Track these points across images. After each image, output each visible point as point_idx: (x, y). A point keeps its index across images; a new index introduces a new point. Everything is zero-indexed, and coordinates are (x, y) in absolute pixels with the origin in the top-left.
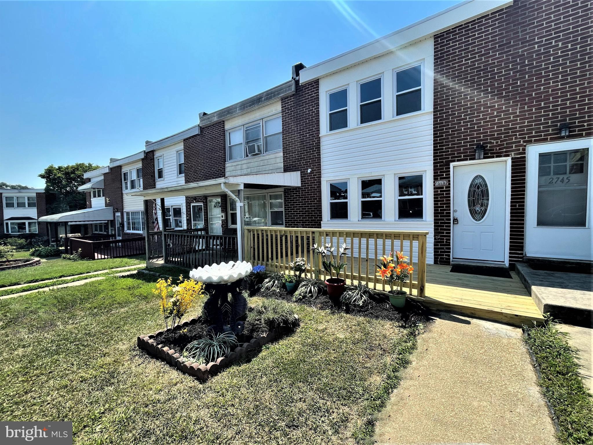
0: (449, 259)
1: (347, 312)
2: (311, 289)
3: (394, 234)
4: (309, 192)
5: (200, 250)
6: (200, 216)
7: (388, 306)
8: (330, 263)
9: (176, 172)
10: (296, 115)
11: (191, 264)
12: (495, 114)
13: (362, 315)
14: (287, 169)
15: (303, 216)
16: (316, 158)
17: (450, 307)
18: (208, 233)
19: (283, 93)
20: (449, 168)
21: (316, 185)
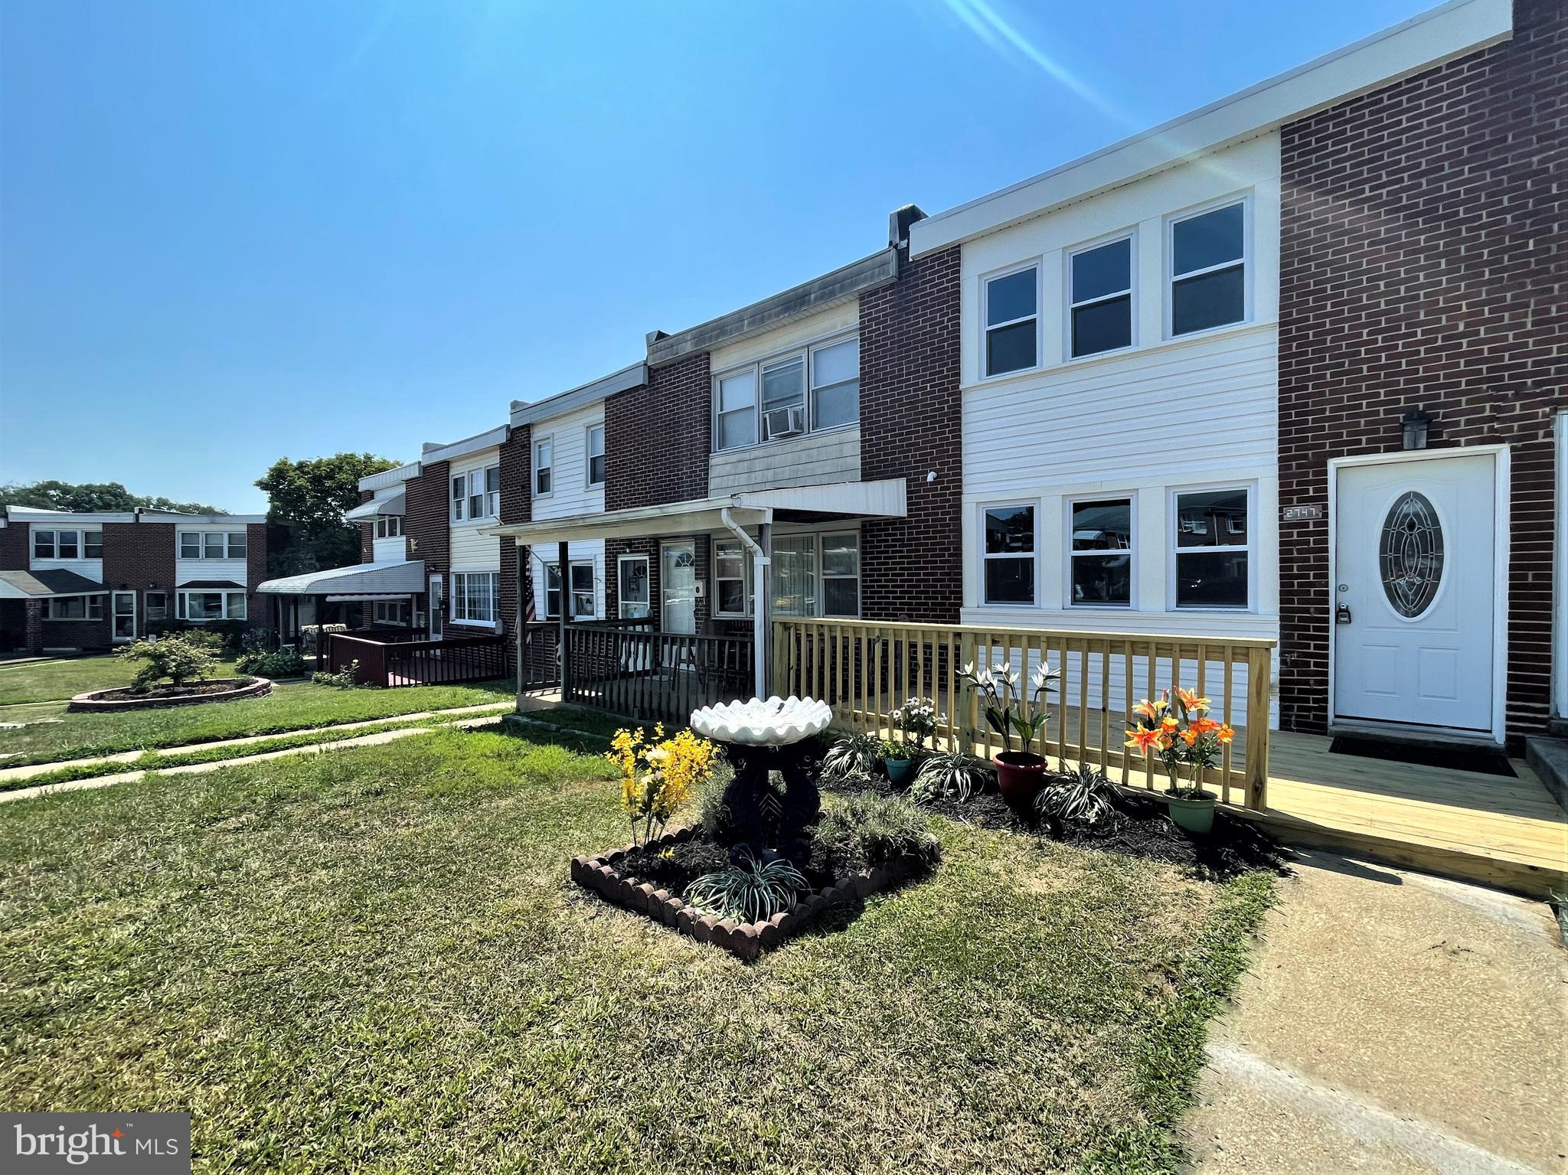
0: (1326, 718)
1: (1057, 835)
2: (953, 777)
3: (1181, 645)
4: (928, 532)
5: (639, 673)
6: (638, 586)
7: (1165, 828)
8: (1007, 712)
9: (583, 477)
10: (898, 335)
11: (631, 706)
12: (1461, 328)
13: (1098, 845)
14: (871, 472)
15: (911, 592)
16: (948, 444)
17: (1339, 839)
18: (659, 629)
19: (864, 280)
20: (1325, 473)
21: (948, 513)
